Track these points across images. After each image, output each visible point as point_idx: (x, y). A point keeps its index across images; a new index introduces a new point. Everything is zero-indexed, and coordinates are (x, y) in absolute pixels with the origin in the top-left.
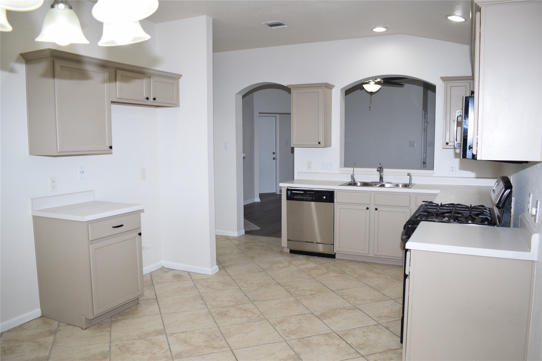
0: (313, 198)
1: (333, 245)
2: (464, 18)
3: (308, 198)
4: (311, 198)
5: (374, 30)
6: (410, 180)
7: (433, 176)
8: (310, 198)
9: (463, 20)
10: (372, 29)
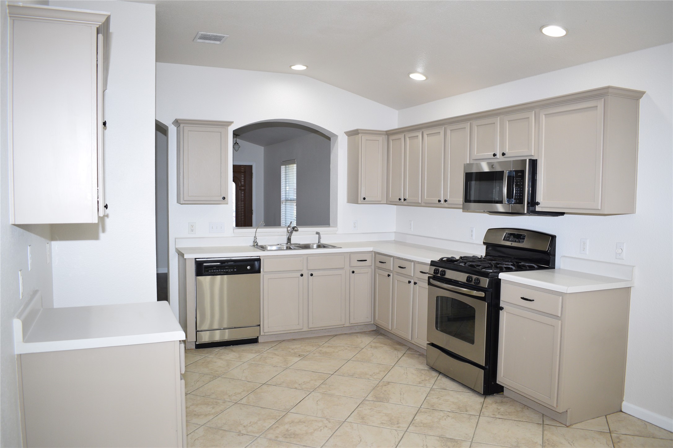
0: (234, 270)
1: (259, 325)
2: (425, 75)
3: (227, 270)
4: (232, 270)
5: (293, 68)
6: (319, 238)
7: (337, 233)
8: (230, 270)
9: (424, 78)
10: (291, 66)
